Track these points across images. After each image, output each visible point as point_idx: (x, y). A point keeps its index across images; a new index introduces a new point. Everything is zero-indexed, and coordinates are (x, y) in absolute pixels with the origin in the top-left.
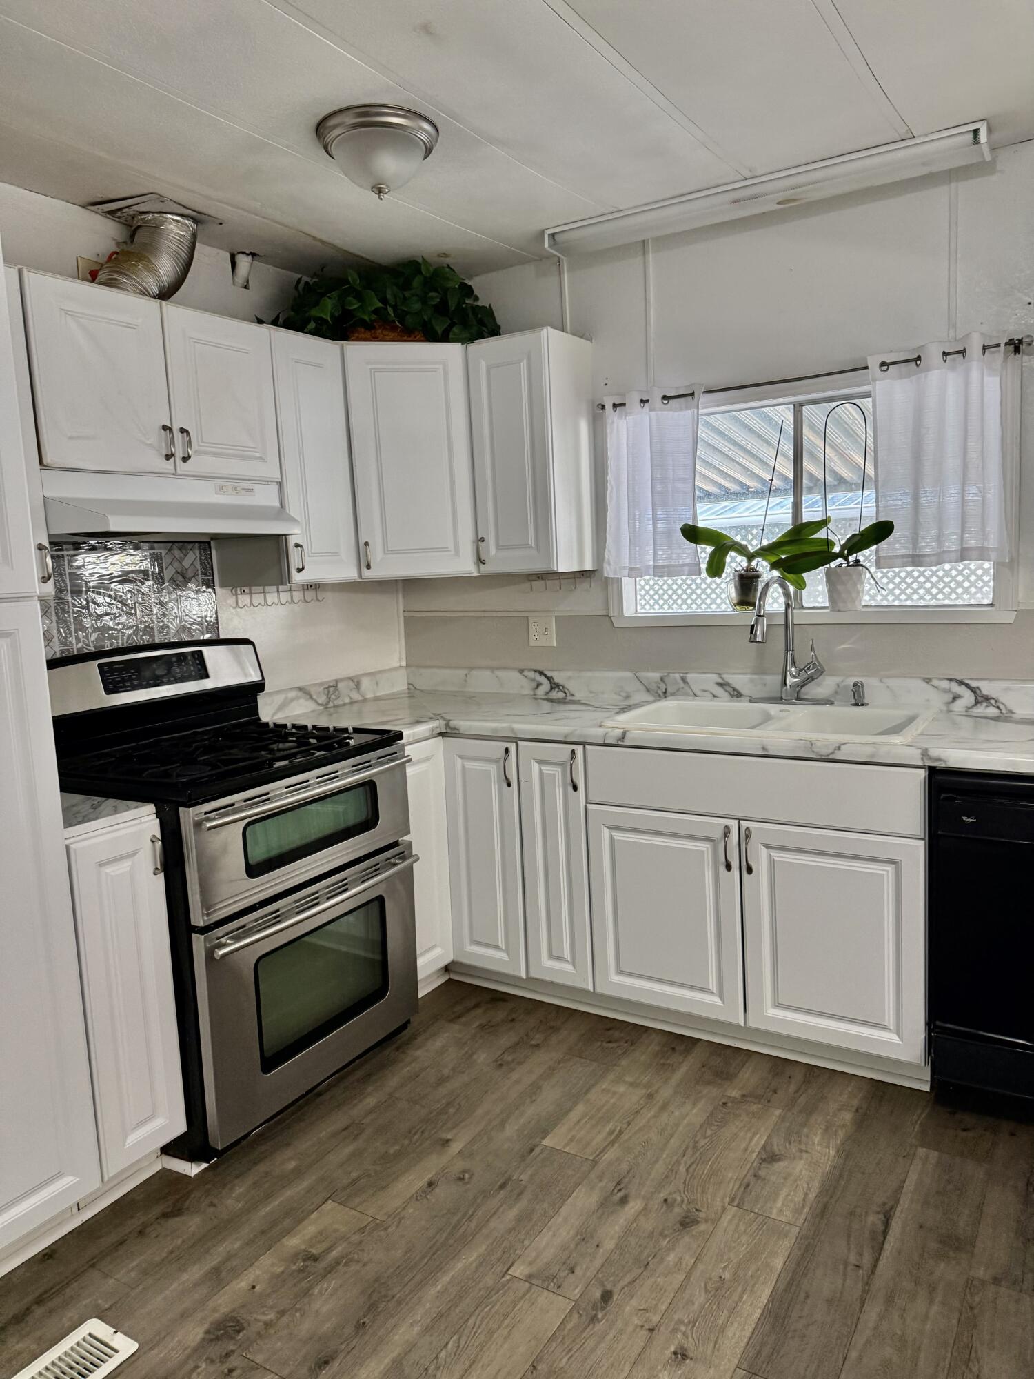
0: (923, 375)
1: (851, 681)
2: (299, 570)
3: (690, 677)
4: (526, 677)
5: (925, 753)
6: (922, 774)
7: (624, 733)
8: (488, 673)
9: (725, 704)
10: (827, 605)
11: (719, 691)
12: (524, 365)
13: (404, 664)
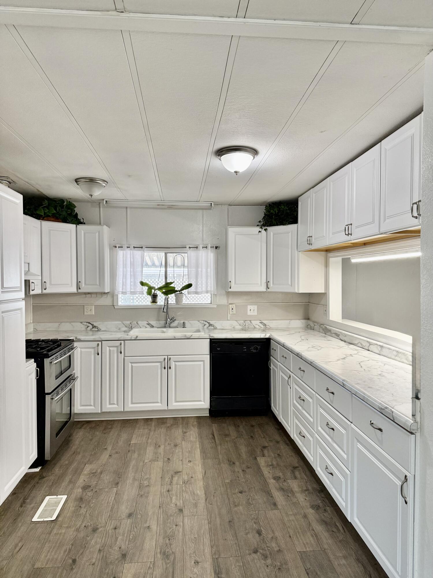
0: (198, 251)
1: (182, 322)
2: (32, 290)
3: (139, 322)
4: (83, 324)
5: (210, 336)
6: (209, 340)
7: (137, 337)
8: (68, 324)
9: (149, 329)
10: (175, 303)
11: (147, 326)
12: (97, 234)
13: (32, 322)
